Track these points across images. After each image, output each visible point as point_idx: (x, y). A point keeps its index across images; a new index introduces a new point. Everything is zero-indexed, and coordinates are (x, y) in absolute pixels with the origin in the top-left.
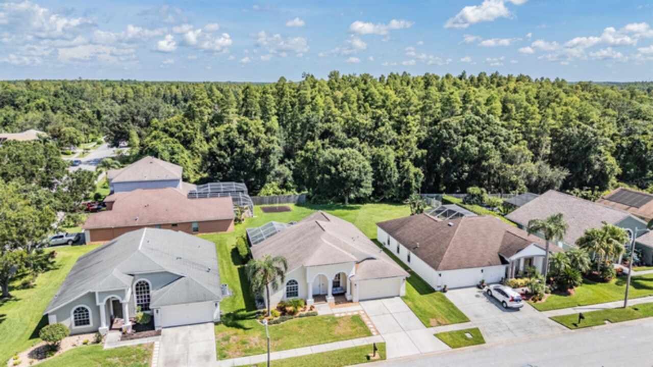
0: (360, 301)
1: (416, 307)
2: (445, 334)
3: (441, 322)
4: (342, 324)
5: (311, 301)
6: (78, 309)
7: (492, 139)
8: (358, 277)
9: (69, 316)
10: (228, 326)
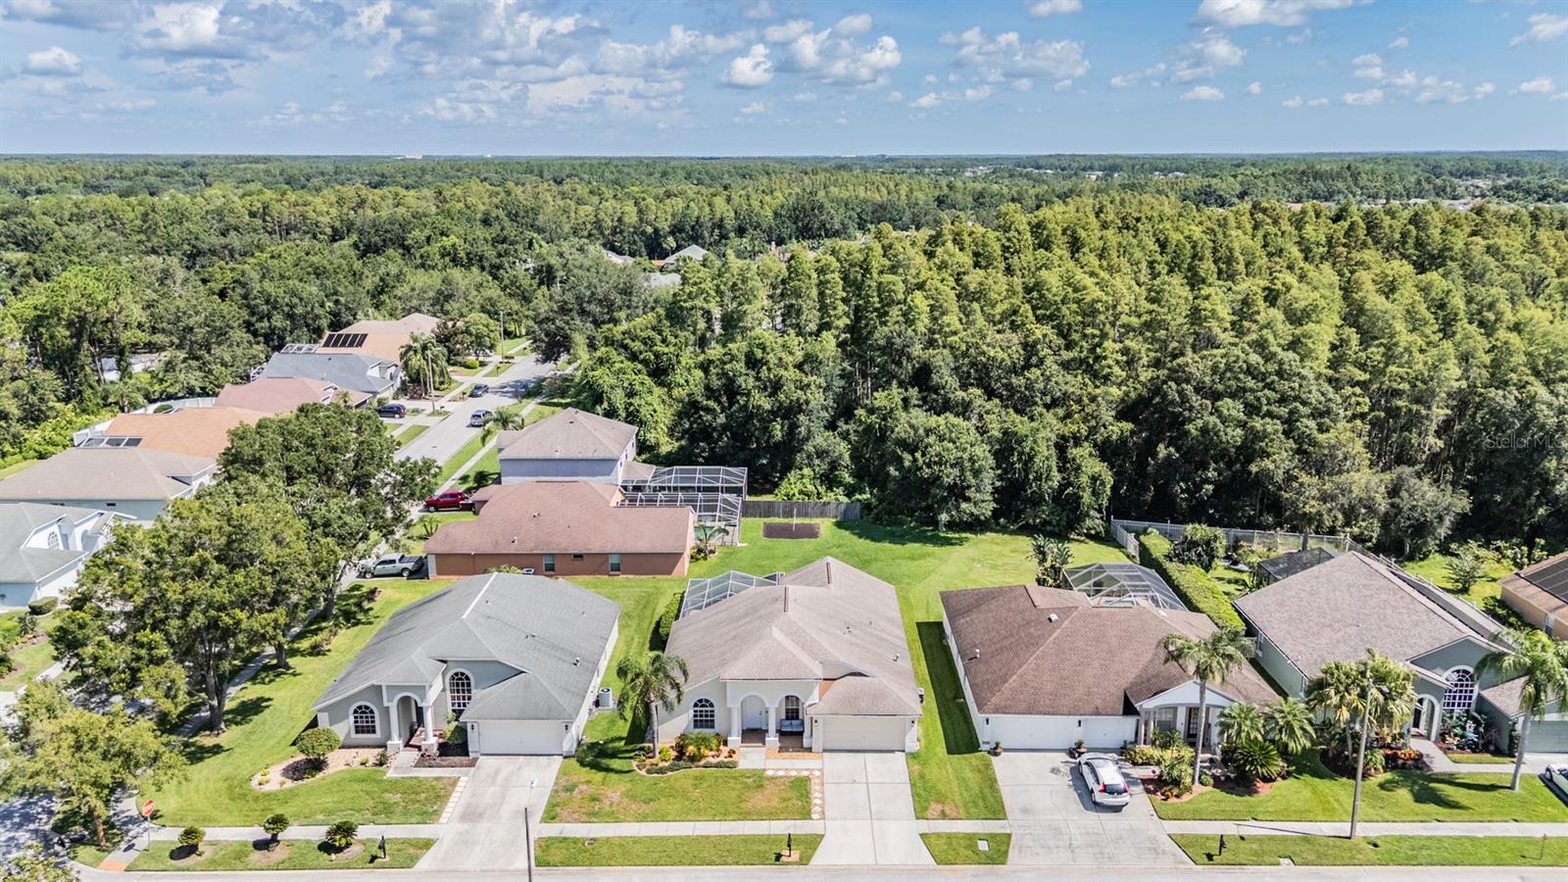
0: (825, 751)
1: (922, 777)
2: (939, 835)
3: (948, 812)
4: (770, 788)
5: (735, 739)
6: (360, 707)
7: (1283, 411)
8: (822, 708)
9: (347, 717)
10: (582, 764)
